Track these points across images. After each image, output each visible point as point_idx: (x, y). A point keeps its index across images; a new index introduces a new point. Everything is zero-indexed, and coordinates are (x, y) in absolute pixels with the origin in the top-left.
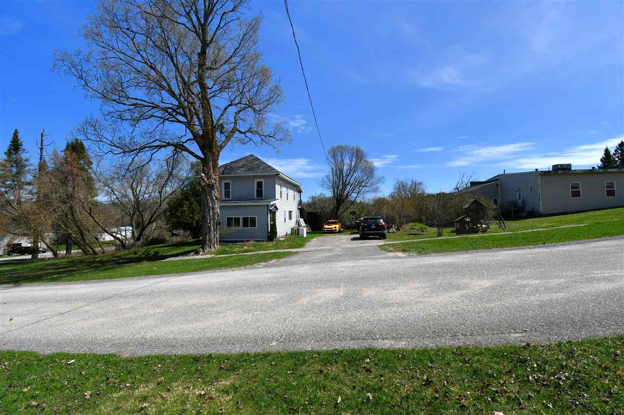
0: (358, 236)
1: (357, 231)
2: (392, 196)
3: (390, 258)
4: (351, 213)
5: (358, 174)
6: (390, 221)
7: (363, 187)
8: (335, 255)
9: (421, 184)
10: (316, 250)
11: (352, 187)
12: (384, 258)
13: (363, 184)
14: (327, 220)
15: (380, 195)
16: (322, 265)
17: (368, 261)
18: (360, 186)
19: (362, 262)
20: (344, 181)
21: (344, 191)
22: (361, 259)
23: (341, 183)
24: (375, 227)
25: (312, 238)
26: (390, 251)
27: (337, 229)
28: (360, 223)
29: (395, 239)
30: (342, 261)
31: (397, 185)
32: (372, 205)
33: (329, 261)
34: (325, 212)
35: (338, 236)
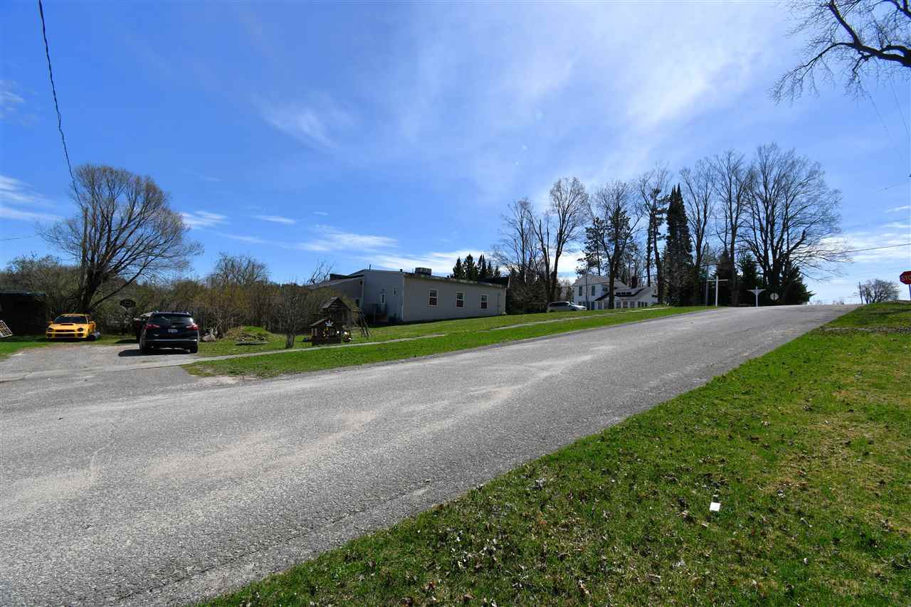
0: (136, 347)
1: (135, 338)
2: (213, 279)
3: (206, 388)
4: (122, 303)
5: (146, 231)
6: (206, 322)
7: (156, 256)
8: (77, 389)
9: (262, 267)
10: (23, 379)
11: (129, 253)
12: (194, 389)
13: (157, 251)
14: (59, 313)
15: (187, 275)
16: (37, 414)
17: (160, 396)
18: (150, 254)
19: (145, 401)
20: (112, 239)
21: (110, 259)
22: (144, 394)
23: (104, 241)
24: (176, 331)
25: (14, 351)
26: (208, 375)
27: (85, 333)
28: (145, 323)
29: (214, 353)
30: (93, 401)
31: (223, 264)
32: (170, 292)
33: (55, 405)
34: (57, 296)
35: (86, 347)
